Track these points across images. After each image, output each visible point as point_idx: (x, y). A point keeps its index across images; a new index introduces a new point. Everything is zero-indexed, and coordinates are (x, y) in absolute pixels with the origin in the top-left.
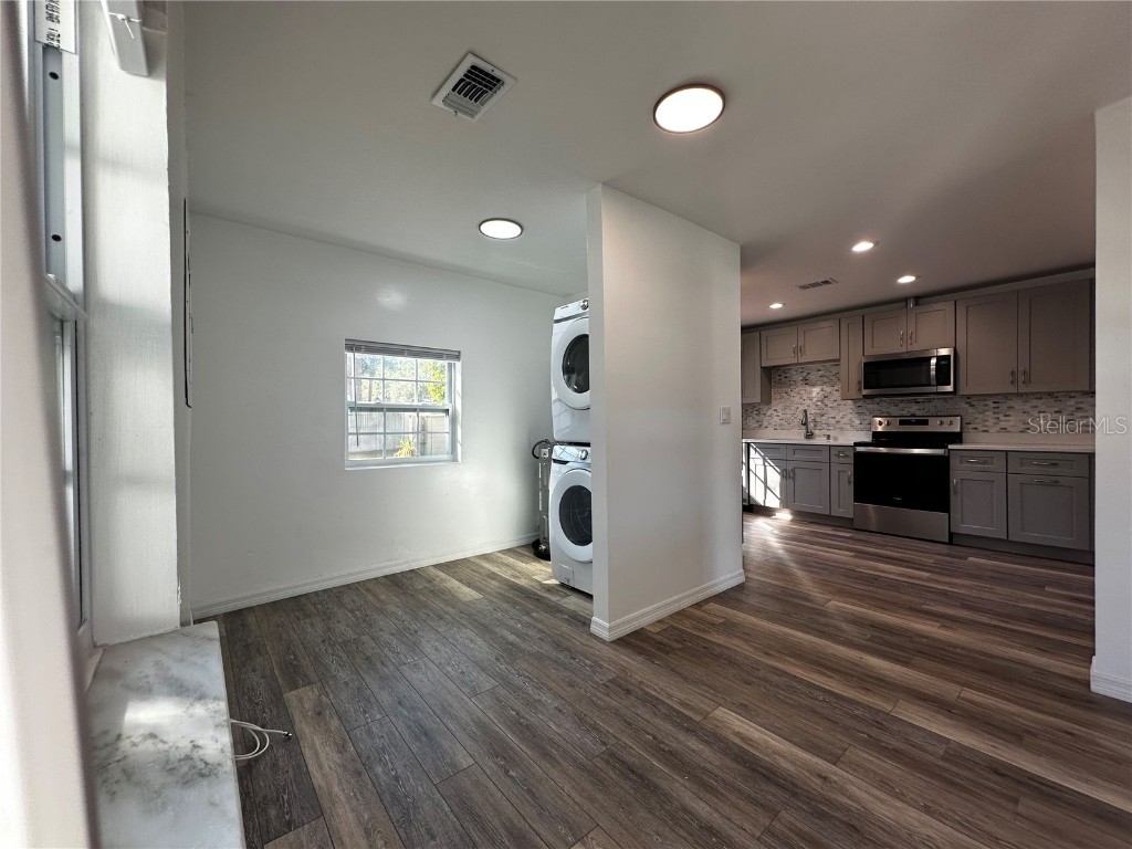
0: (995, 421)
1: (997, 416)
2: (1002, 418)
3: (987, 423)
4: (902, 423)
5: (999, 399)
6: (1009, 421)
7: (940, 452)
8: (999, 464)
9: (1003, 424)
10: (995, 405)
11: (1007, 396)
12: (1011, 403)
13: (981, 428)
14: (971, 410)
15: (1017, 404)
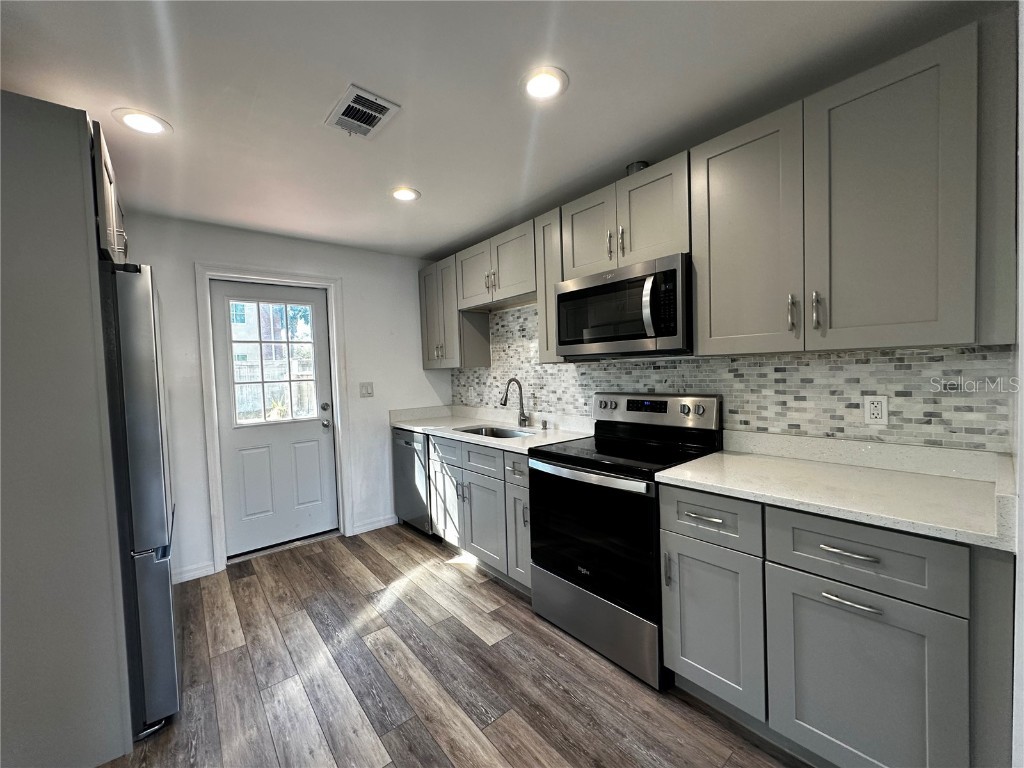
0: (779, 409)
1: (782, 398)
2: (792, 403)
3: (764, 413)
4: (633, 406)
5: (783, 364)
6: (804, 410)
7: (638, 486)
8: (747, 534)
9: (794, 417)
10: (779, 375)
11: (800, 357)
12: (806, 372)
13: (755, 423)
14: (738, 385)
15: (819, 373)
